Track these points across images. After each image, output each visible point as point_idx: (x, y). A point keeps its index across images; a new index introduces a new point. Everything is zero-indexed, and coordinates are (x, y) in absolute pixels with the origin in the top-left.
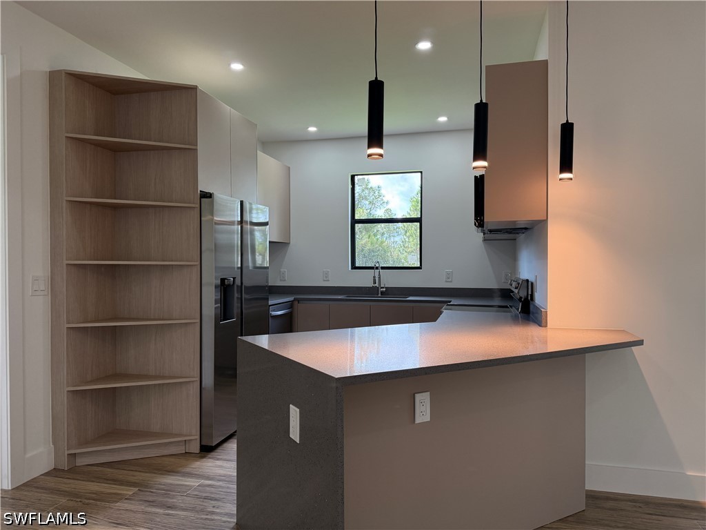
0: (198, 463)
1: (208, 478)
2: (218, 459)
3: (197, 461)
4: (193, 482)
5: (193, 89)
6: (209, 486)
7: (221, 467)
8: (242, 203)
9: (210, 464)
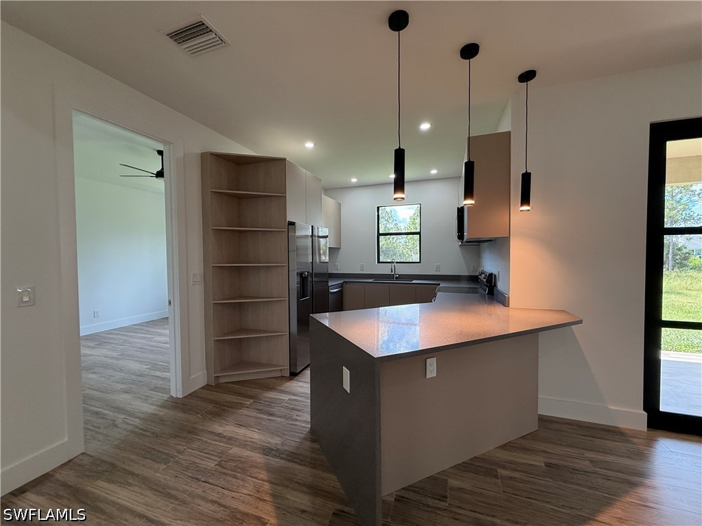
0: (288, 383)
1: (294, 394)
2: (300, 382)
3: (287, 382)
4: (286, 397)
5: (284, 160)
6: (294, 400)
7: (302, 387)
8: (312, 226)
9: (295, 385)
